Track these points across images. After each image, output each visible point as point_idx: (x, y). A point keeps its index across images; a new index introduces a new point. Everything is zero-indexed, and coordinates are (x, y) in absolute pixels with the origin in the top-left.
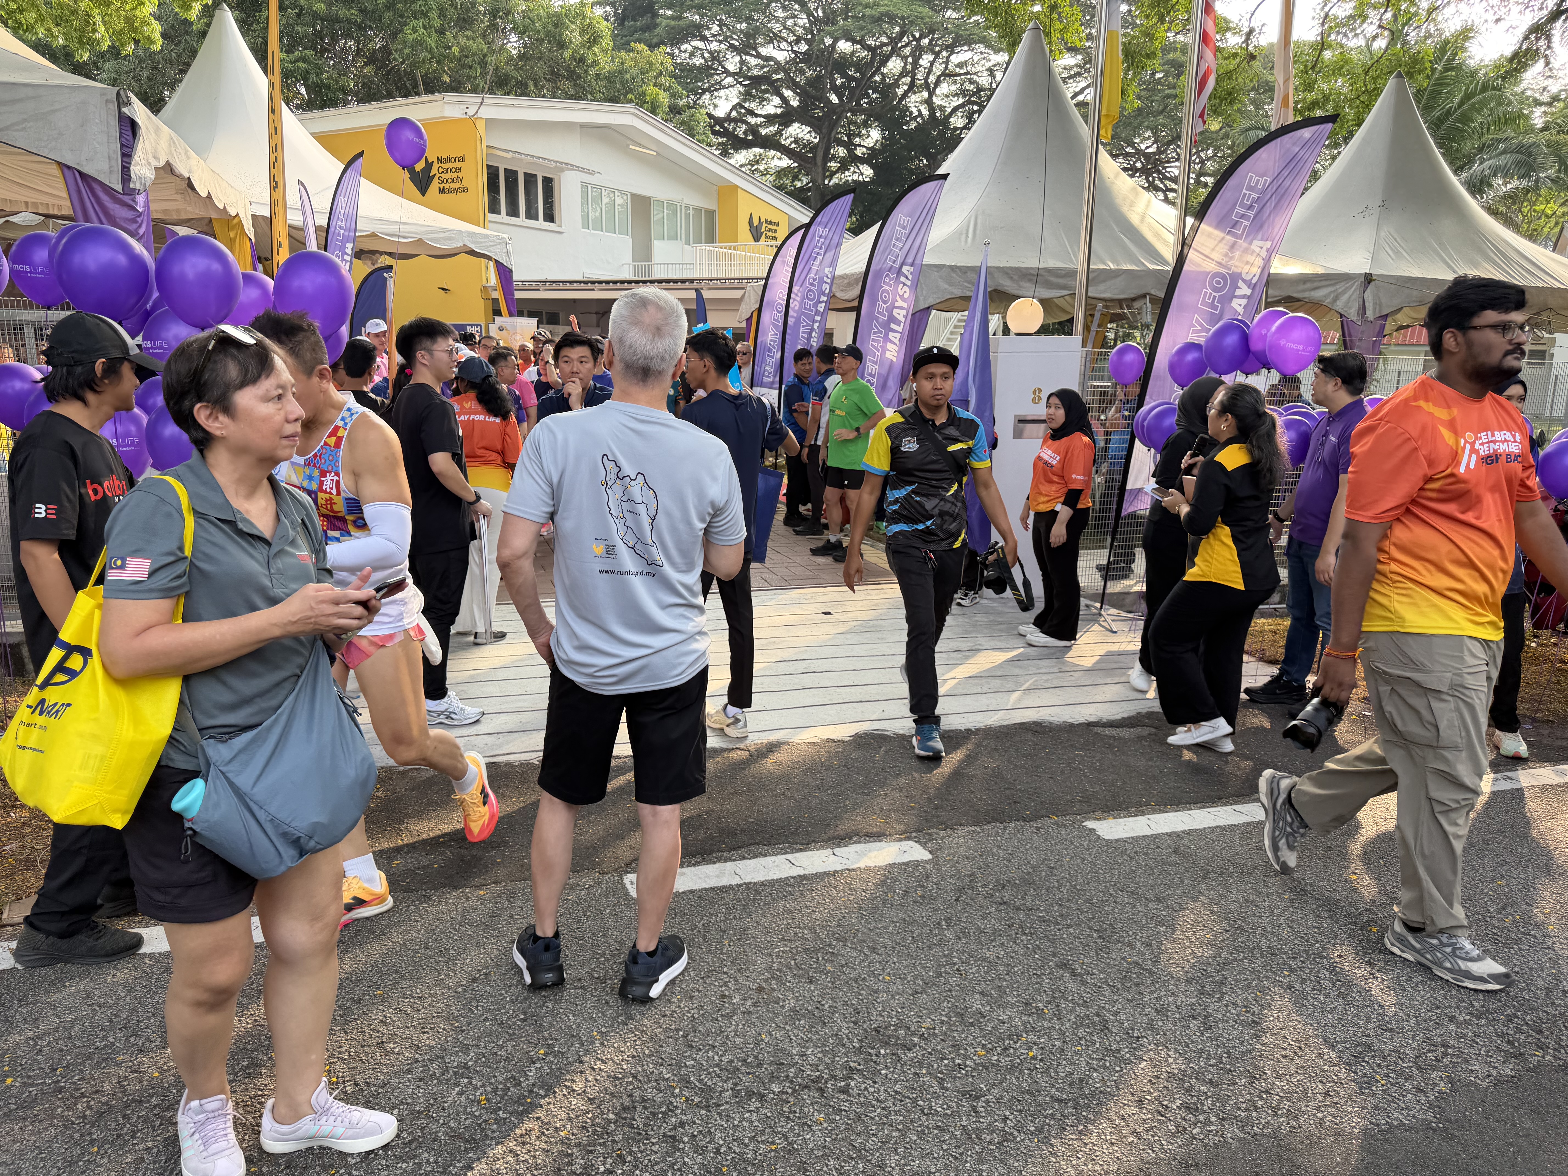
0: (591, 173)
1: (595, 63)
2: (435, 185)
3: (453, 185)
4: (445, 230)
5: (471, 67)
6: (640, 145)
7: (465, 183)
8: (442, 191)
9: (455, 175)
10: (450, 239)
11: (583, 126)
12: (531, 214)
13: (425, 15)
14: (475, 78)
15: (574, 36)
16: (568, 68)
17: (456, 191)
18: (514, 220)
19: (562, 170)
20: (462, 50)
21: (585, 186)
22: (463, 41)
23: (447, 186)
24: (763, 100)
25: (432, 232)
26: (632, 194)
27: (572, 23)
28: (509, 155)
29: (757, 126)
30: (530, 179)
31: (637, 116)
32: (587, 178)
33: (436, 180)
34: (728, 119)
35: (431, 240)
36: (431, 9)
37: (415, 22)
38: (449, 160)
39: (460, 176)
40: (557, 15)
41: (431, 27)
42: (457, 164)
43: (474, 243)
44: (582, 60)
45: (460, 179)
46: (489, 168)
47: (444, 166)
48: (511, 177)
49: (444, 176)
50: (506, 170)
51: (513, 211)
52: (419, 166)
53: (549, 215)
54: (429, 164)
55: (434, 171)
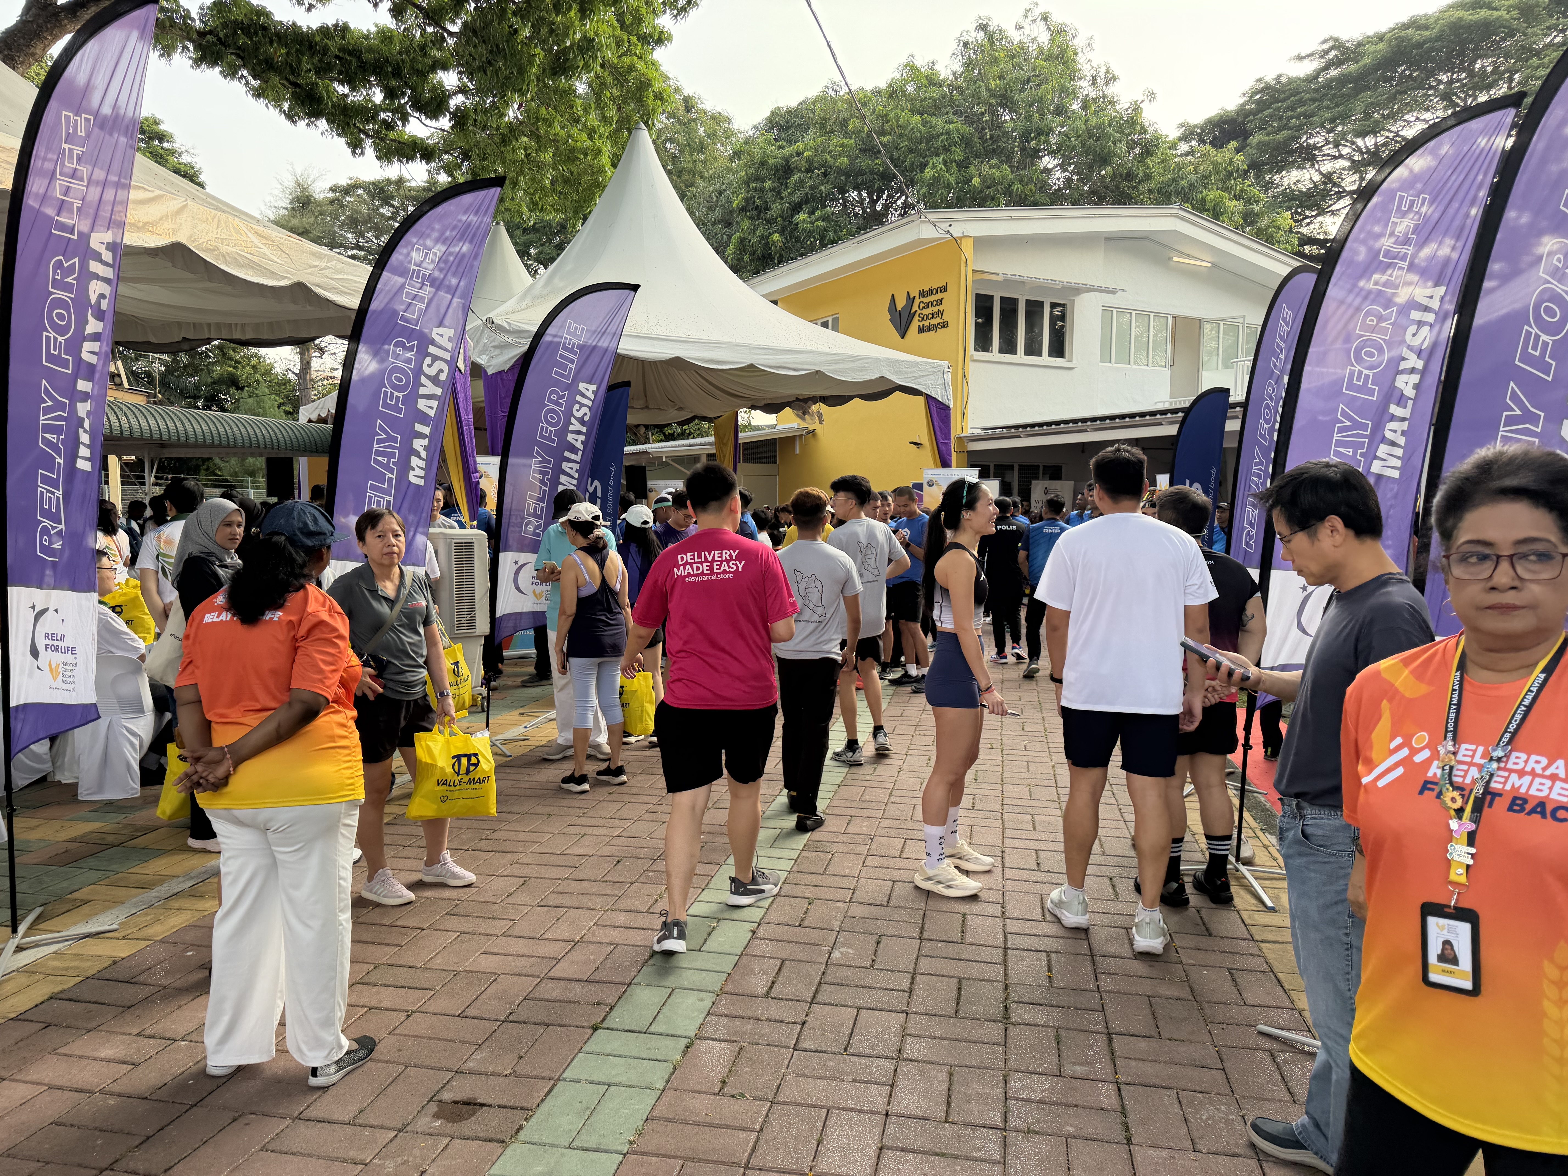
0: (1115, 293)
2: (915, 324)
3: (933, 321)
6: (1190, 256)
7: (946, 317)
8: (921, 330)
9: (935, 309)
11: (1109, 238)
12: (1033, 350)
17: (935, 327)
18: (1008, 358)
19: (1077, 293)
21: (1107, 311)
23: (927, 323)
26: (1175, 318)
30: (1034, 308)
31: (1182, 218)
32: (1110, 300)
33: (916, 318)
38: (931, 292)
39: (941, 308)
42: (939, 296)
43: (896, 373)
45: (940, 313)
46: (979, 297)
47: (926, 300)
48: (1009, 306)
49: (926, 312)
50: (1002, 298)
51: (1009, 347)
52: (901, 304)
53: (1058, 349)
54: (910, 300)
55: (915, 308)
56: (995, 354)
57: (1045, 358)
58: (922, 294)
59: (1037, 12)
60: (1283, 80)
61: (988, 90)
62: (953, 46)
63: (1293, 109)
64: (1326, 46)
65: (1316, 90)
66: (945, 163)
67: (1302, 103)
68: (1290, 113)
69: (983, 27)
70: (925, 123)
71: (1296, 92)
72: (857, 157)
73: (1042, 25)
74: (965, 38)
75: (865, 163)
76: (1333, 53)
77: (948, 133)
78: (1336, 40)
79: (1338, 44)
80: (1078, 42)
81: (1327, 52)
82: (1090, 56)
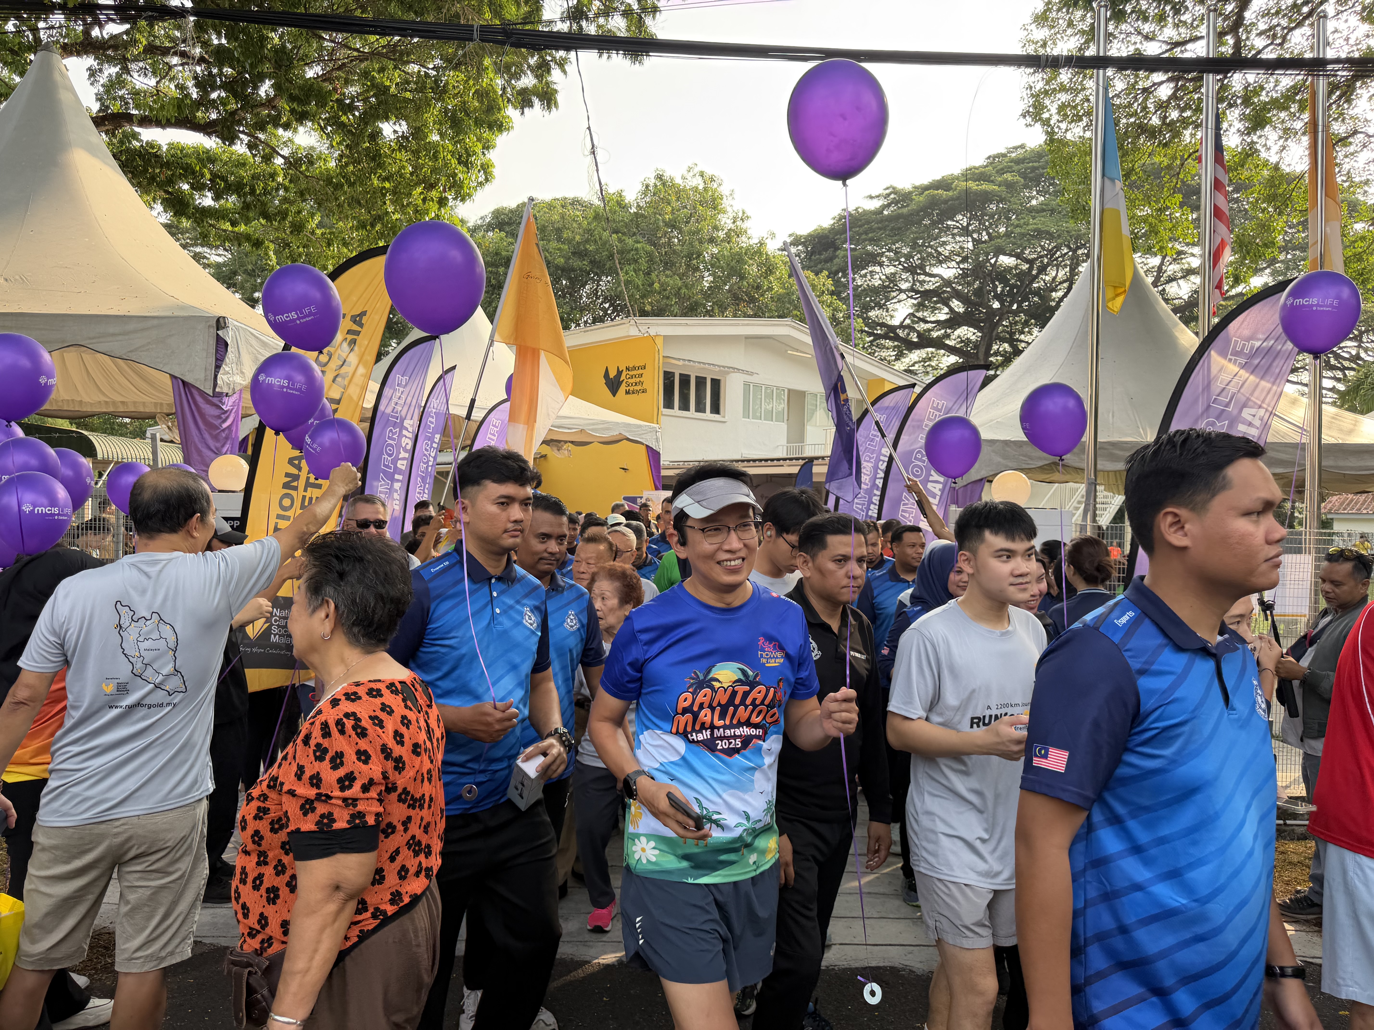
0: (752, 374)
1: (770, 289)
2: (623, 388)
3: (636, 388)
4: (604, 422)
5: (668, 298)
6: (797, 350)
7: (645, 386)
8: (627, 392)
9: (638, 380)
10: (608, 429)
11: (748, 337)
12: (700, 408)
13: (636, 261)
14: (671, 305)
15: (752, 269)
16: (747, 294)
17: (638, 392)
18: (685, 413)
19: (728, 373)
20: (662, 285)
21: (747, 385)
22: (663, 278)
23: (631, 388)
24: (934, 309)
25: (593, 424)
26: (789, 390)
27: (751, 259)
28: (681, 363)
29: (929, 330)
30: (701, 382)
31: (794, 327)
32: (748, 378)
33: (624, 384)
34: (901, 326)
35: (592, 430)
36: (641, 257)
37: (627, 267)
38: (634, 368)
39: (642, 379)
40: (739, 254)
41: (640, 270)
42: (640, 372)
43: (629, 431)
44: (758, 287)
45: (641, 383)
46: (666, 373)
47: (631, 373)
48: (685, 380)
49: (630, 381)
50: (680, 375)
51: (685, 406)
52: (612, 374)
53: (716, 409)
54: (619, 373)
55: (623, 377)
56: (676, 411)
57: (708, 415)
58: (628, 369)
59: (697, 170)
60: (860, 210)
61: (664, 221)
62: (640, 187)
63: (866, 234)
64: (888, 191)
65: (881, 221)
66: (635, 271)
67: (872, 230)
68: (864, 237)
69: (660, 177)
70: (620, 240)
71: (868, 222)
72: (569, 258)
73: (700, 179)
74: (647, 182)
75: (576, 263)
76: (892, 196)
77: (637, 249)
78: (894, 188)
79: (895, 191)
80: (724, 190)
81: (889, 195)
82: (732, 202)
